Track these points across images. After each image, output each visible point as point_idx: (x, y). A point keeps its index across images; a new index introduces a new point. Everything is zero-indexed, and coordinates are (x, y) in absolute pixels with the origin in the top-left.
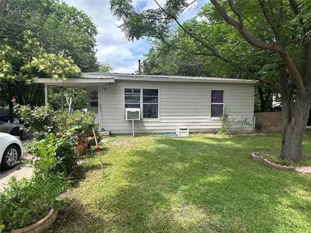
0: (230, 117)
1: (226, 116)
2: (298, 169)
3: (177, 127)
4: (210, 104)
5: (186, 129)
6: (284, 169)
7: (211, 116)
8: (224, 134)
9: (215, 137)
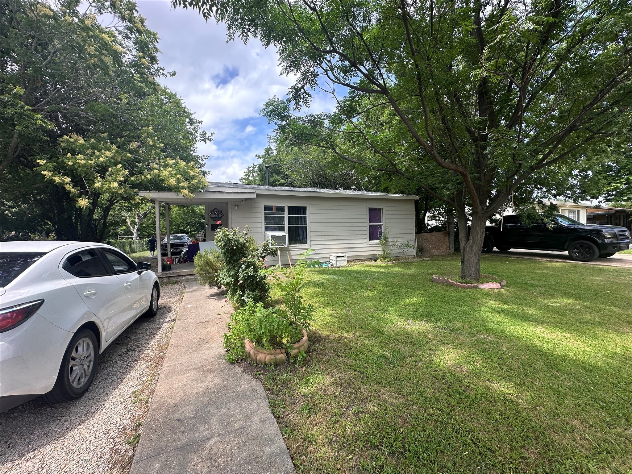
0: (390, 240)
1: (386, 239)
2: (481, 286)
3: (330, 254)
4: (367, 224)
5: (343, 256)
6: (469, 287)
7: (369, 239)
8: (386, 260)
9: (377, 265)
